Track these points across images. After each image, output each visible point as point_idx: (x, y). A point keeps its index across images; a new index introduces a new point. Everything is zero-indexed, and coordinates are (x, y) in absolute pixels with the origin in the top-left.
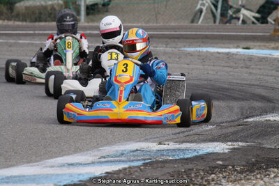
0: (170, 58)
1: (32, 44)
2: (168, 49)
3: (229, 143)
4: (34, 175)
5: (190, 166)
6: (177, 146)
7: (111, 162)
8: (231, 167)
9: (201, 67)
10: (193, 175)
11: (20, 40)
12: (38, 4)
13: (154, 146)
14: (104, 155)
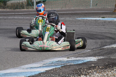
0: (71, 22)
1: (14, 18)
2: (70, 19)
3: (97, 57)
4: (16, 73)
5: (81, 67)
6: (75, 59)
7: (48, 66)
8: (97, 67)
9: (84, 26)
10: (82, 71)
11: (9, 17)
12: (16, 2)
13: (65, 59)
14: (45, 63)
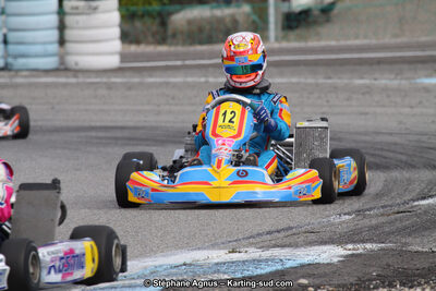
2: (394, 82)
3: (350, 246)
6: (258, 254)
13: (219, 255)
